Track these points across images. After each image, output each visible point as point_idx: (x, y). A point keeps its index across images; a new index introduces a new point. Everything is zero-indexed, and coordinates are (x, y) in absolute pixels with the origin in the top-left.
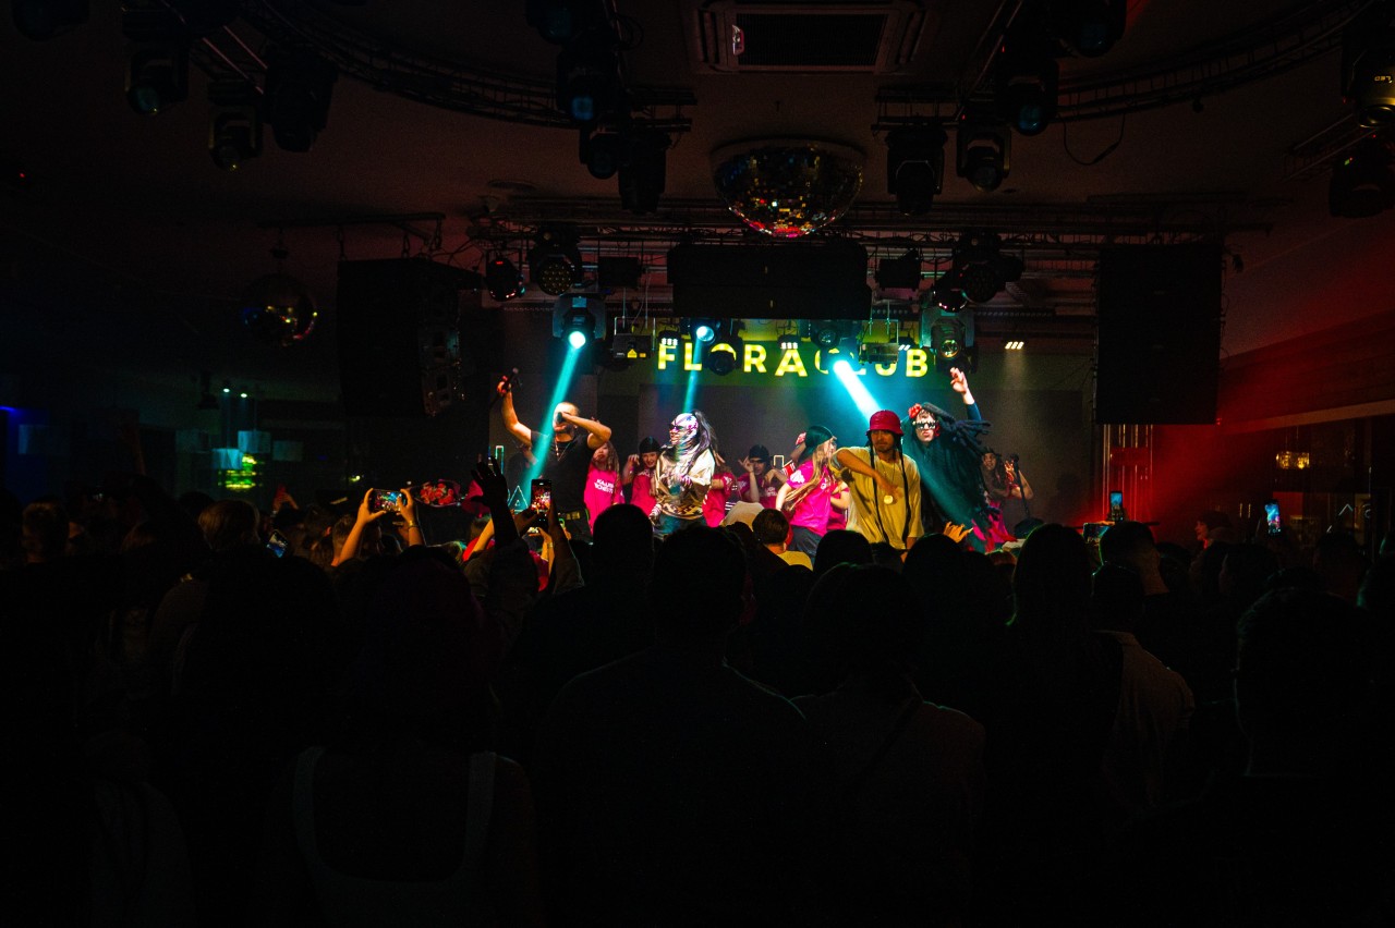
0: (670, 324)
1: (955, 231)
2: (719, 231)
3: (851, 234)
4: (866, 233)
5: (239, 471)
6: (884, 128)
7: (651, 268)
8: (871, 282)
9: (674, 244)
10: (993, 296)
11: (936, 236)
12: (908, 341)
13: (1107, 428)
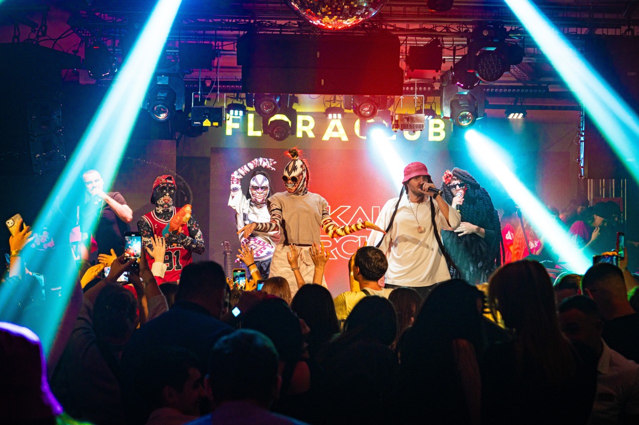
0: (237, 98)
1: (470, 23)
2: (279, 22)
3: (386, 26)
4: (399, 25)
7: (222, 52)
8: (403, 65)
9: (242, 33)
10: (501, 75)
11: (454, 28)
12: (431, 112)
13: (590, 182)
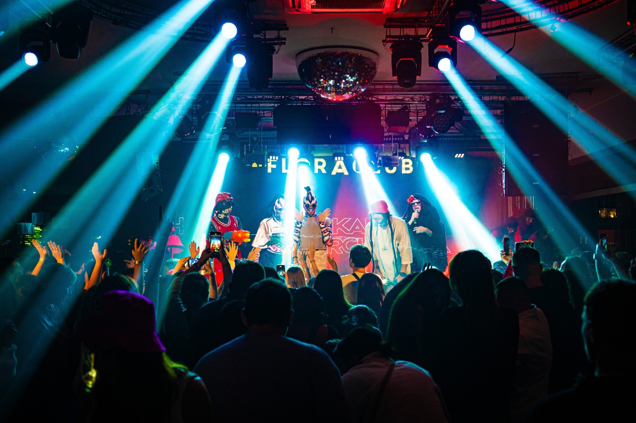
0: (275, 148)
1: (427, 95)
2: (300, 97)
3: (372, 98)
4: (380, 97)
5: (32, 235)
6: (389, 41)
7: (263, 118)
8: (383, 123)
9: (276, 105)
10: (449, 129)
11: (417, 98)
12: (403, 154)
13: (510, 199)
